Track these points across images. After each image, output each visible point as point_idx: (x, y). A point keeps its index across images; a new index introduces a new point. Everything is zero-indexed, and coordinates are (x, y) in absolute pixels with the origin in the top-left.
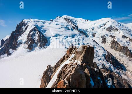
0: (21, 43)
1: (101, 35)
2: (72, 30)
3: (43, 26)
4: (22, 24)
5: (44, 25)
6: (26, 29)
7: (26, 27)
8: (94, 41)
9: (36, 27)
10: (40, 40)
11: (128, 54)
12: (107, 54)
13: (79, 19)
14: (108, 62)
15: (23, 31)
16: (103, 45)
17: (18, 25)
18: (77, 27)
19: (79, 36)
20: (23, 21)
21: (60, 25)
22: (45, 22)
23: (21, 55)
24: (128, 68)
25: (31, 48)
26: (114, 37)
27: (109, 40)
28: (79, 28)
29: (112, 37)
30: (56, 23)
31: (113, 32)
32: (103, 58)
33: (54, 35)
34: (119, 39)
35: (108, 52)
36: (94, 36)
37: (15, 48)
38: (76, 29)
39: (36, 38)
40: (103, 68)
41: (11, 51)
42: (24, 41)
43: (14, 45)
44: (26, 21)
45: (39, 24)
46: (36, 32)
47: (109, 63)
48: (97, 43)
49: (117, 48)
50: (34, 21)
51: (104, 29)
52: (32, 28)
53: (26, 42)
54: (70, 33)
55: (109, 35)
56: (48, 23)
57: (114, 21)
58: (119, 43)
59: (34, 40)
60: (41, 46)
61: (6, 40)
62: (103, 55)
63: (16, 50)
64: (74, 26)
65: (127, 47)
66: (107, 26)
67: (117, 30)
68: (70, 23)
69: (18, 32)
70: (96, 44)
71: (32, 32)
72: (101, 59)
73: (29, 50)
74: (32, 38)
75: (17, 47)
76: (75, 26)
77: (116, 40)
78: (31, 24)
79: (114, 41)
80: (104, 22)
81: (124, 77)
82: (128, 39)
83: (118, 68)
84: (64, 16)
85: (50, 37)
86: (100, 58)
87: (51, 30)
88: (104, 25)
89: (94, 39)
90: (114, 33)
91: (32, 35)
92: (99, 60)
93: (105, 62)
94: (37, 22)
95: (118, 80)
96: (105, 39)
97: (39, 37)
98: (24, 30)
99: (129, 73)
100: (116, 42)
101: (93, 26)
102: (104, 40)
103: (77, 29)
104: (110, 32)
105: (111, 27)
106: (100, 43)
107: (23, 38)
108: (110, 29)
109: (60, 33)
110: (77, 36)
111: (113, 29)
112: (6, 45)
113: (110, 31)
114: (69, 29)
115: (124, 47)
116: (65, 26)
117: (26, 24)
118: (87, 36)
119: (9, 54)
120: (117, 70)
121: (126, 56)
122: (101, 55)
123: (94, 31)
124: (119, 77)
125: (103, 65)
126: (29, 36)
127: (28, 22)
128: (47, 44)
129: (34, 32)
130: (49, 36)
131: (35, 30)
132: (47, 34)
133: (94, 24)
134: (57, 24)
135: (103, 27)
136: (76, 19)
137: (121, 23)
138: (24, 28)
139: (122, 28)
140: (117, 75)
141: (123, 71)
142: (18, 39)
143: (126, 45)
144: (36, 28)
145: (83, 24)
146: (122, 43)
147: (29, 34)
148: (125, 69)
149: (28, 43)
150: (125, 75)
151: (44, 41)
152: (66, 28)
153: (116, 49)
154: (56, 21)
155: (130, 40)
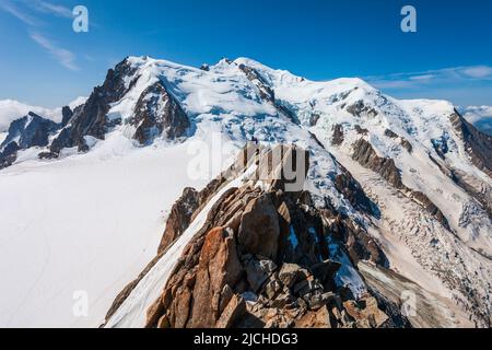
0: (118, 121)
1: (331, 123)
2: (258, 100)
3: (181, 81)
4: (124, 68)
5: (183, 78)
6: (133, 83)
7: (132, 78)
8: (313, 136)
9: (162, 81)
10: (168, 117)
11: (392, 177)
12: (339, 173)
13: (279, 73)
14: (340, 192)
15: (123, 88)
16: (333, 150)
17: (110, 71)
18: (272, 93)
19: (275, 120)
20: (125, 61)
21: (228, 83)
22: (187, 70)
23: (116, 154)
24: (385, 213)
25: (143, 137)
26: (366, 131)
27: (351, 137)
28: (276, 97)
29: (360, 130)
30: (216, 76)
31: (364, 117)
32: (328, 181)
33: (208, 109)
34: (375, 138)
35: (344, 169)
36: (313, 123)
37: (100, 134)
38: (268, 100)
39: (160, 111)
40: (326, 207)
41: (88, 139)
42: (125, 116)
43: (98, 123)
44: (133, 60)
45: (171, 75)
46: (161, 96)
47: (342, 196)
48: (319, 143)
49: (367, 161)
50: (157, 64)
51: (342, 107)
52: (149, 84)
53: (130, 121)
54: (250, 108)
55: (353, 124)
56: (195, 74)
57: (370, 88)
58: (374, 147)
59: (153, 118)
60: (171, 136)
61: (77, 109)
62: (331, 175)
63: (103, 138)
64: (265, 91)
65: (391, 161)
66: (352, 100)
67: (376, 114)
68: (256, 82)
69: (112, 91)
70: (315, 145)
71: (150, 95)
72: (323, 184)
73: (137, 143)
74: (149, 110)
75: (106, 132)
76: (269, 90)
77: (367, 138)
78: (148, 71)
79: (362, 142)
80: (344, 90)
81: (372, 232)
82: (398, 140)
83: (362, 211)
84: (240, 61)
85: (197, 114)
86: (320, 180)
87: (200, 93)
88: (344, 97)
89: (313, 130)
90: (368, 122)
91: (149, 103)
92: (317, 186)
93: (332, 193)
94: (162, 68)
95: (356, 239)
96: (341, 134)
97: (169, 109)
98: (127, 85)
99: (386, 223)
100: (368, 145)
101: (316, 96)
102: (338, 137)
103: (273, 99)
104: (357, 117)
105: (361, 104)
106: (327, 144)
107: (124, 107)
108: (357, 109)
109: (226, 107)
110: (270, 118)
111: (366, 109)
112: (77, 122)
113: (358, 114)
114: (250, 98)
115: (385, 160)
116: (241, 88)
117: (135, 70)
118: (295, 121)
119: (84, 148)
120: (358, 215)
121: (385, 182)
122: (324, 173)
123: (317, 109)
124: (360, 231)
125: (327, 200)
126: (140, 104)
127: (138, 64)
128: (188, 131)
129: (156, 95)
130: (195, 111)
131: (158, 91)
132: (189, 105)
133: (319, 91)
134: (219, 80)
135: (341, 102)
136: (271, 71)
137: (388, 98)
138: (127, 80)
139: (388, 111)
140: (356, 228)
141: (372, 218)
142: (111, 111)
143: (391, 155)
144: (161, 85)
145: (291, 87)
146: (382, 148)
147: (140, 100)
148: (378, 215)
149: (137, 122)
150: (376, 227)
151: (182, 124)
152: (243, 93)
153: (365, 163)
154: (218, 70)
155: (403, 143)
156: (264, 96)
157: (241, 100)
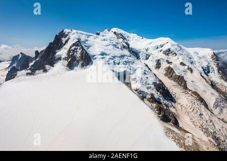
0: (60, 59)
1: (155, 59)
2: (121, 49)
3: (87, 40)
4: (62, 34)
5: (88, 39)
6: (67, 42)
7: (66, 38)
8: (147, 65)
9: (79, 41)
10: (82, 57)
11: (183, 84)
12: (158, 83)
13: (132, 35)
14: (158, 91)
15: (62, 43)
16: (155, 71)
17: (56, 35)
18: (128, 45)
19: (129, 58)
20: (63, 31)
21: (108, 41)
22: (90, 35)
23: (59, 74)
24: (179, 101)
25: (71, 66)
26: (171, 63)
27: (164, 65)
28: (130, 47)
29: (168, 62)
30: (103, 38)
31: (171, 56)
32: (153, 86)
33: (99, 53)
34: (175, 66)
35: (160, 81)
36: (147, 59)
38: (126, 49)
39: (78, 55)
40: (151, 98)
41: (47, 67)
42: (63, 57)
43: (51, 59)
44: (66, 31)
45: (83, 38)
46: (79, 48)
47: (159, 93)
48: (149, 69)
49: (172, 77)
50: (77, 33)
51: (161, 51)
52: (74, 42)
53: (65, 59)
54: (118, 52)
55: (166, 59)
56: (94, 37)
57: (174, 43)
58: (175, 70)
59: (75, 57)
60: (83, 66)
61: (41, 52)
62: (154, 83)
63: (53, 66)
64: (125, 45)
65: (183, 77)
66: (165, 48)
67: (176, 55)
68: (121, 40)
69: (57, 44)
70: (147, 69)
71: (73, 48)
72: (150, 88)
73: (68, 69)
74: (73, 54)
75: (55, 63)
76: (127, 43)
77: (172, 66)
78: (74, 35)
79: (169, 68)
80: (162, 43)
81: (172, 109)
82: (186, 67)
83: (168, 100)
84: (114, 30)
85: (95, 56)
86: (149, 86)
87: (96, 46)
88: (162, 46)
89: (147, 62)
90: (172, 58)
91: (73, 51)
92: (148, 88)
93: (154, 92)
94: (80, 35)
95: (165, 113)
96: (160, 64)
97: (82, 53)
98: (64, 42)
99: (179, 106)
100: (172, 69)
101: (149, 46)
102: (158, 65)
104: (167, 56)
105: (169, 50)
106: (153, 69)
107: (63, 52)
108: (168, 52)
109: (107, 52)
110: (127, 57)
111: (172, 52)
112: (42, 58)
113: (168, 54)
114: (118, 48)
115: (180, 76)
116: (114, 43)
117: (67, 35)
118: (138, 58)
119: (45, 71)
120: (166, 102)
121: (179, 87)
122: (151, 82)
123: (149, 52)
124: (167, 109)
125: (152, 95)
126: (69, 51)
127: (69, 33)
128: (90, 63)
129: (76, 47)
130: (94, 54)
131: (78, 45)
132: (91, 51)
133: (150, 44)
134: (104, 40)
135: (160, 49)
136: (128, 34)
137: (183, 47)
138: (64, 40)
139: (182, 53)
140: (165, 108)
141: (173, 103)
142: (57, 54)
143: (183, 74)
144: (78, 43)
145: (137, 42)
146: (179, 71)
147: (69, 50)
148: (175, 102)
149: (68, 59)
150: (174, 108)
151: (87, 60)
152: (115, 46)
153: (170, 77)
154: (104, 34)
155: (188, 68)
156: (124, 47)
157: (114, 49)
